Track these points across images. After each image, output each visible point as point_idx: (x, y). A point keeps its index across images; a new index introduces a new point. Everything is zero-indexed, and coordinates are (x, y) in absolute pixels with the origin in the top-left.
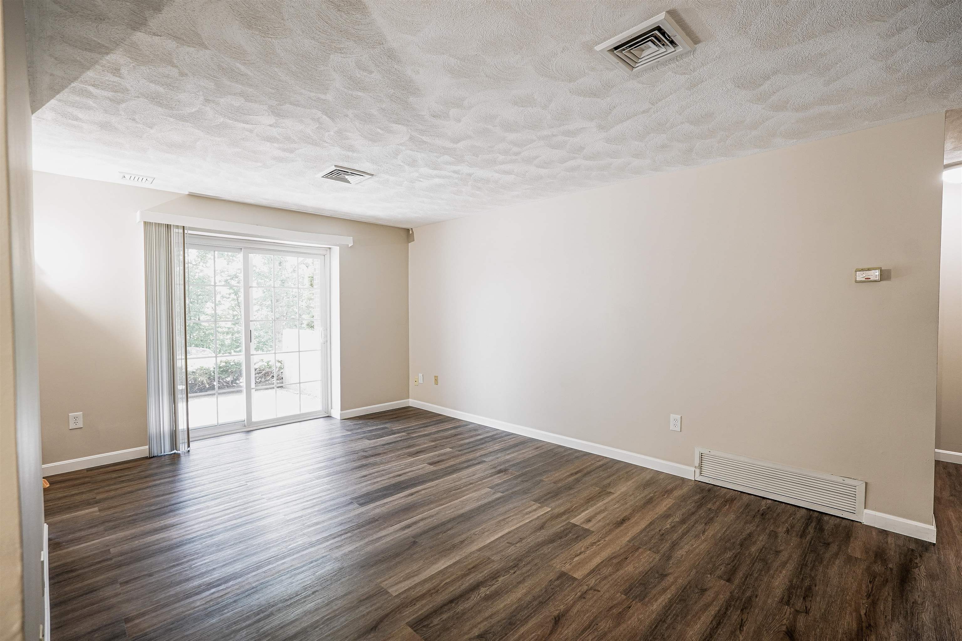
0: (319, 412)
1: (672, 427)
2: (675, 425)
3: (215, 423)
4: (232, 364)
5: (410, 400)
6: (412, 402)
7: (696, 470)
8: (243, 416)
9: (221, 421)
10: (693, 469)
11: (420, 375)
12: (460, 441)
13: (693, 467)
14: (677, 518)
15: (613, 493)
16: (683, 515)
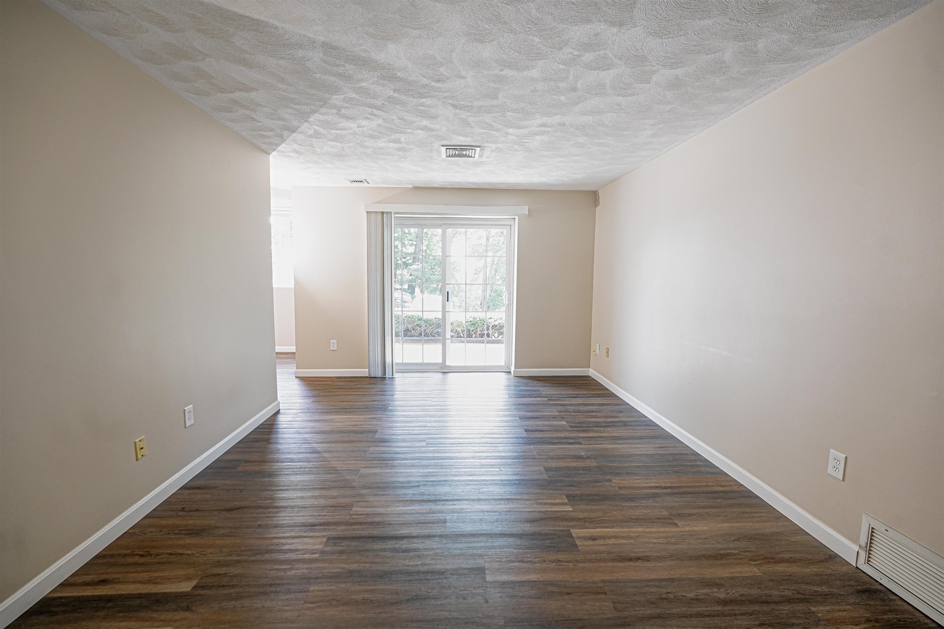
0: (502, 366)
1: (830, 470)
2: (836, 468)
3: (421, 361)
4: (478, 319)
5: (590, 369)
6: (592, 372)
7: (860, 551)
8: (440, 361)
9: (426, 361)
10: (856, 548)
11: (598, 345)
12: (590, 418)
13: (856, 544)
14: (721, 595)
15: (679, 527)
16: (741, 595)
